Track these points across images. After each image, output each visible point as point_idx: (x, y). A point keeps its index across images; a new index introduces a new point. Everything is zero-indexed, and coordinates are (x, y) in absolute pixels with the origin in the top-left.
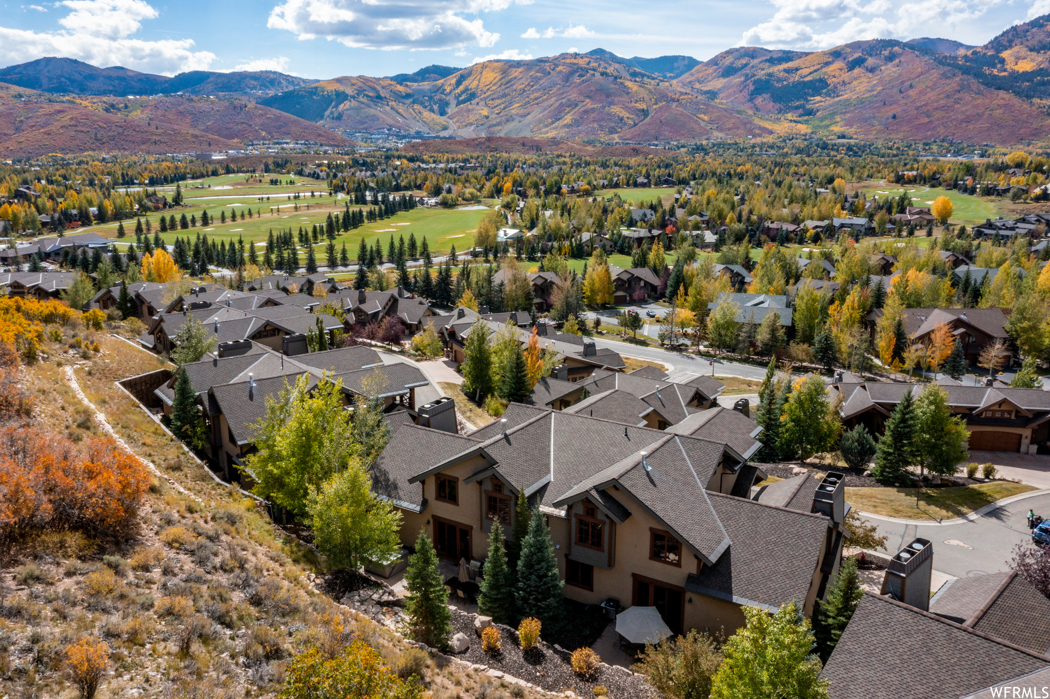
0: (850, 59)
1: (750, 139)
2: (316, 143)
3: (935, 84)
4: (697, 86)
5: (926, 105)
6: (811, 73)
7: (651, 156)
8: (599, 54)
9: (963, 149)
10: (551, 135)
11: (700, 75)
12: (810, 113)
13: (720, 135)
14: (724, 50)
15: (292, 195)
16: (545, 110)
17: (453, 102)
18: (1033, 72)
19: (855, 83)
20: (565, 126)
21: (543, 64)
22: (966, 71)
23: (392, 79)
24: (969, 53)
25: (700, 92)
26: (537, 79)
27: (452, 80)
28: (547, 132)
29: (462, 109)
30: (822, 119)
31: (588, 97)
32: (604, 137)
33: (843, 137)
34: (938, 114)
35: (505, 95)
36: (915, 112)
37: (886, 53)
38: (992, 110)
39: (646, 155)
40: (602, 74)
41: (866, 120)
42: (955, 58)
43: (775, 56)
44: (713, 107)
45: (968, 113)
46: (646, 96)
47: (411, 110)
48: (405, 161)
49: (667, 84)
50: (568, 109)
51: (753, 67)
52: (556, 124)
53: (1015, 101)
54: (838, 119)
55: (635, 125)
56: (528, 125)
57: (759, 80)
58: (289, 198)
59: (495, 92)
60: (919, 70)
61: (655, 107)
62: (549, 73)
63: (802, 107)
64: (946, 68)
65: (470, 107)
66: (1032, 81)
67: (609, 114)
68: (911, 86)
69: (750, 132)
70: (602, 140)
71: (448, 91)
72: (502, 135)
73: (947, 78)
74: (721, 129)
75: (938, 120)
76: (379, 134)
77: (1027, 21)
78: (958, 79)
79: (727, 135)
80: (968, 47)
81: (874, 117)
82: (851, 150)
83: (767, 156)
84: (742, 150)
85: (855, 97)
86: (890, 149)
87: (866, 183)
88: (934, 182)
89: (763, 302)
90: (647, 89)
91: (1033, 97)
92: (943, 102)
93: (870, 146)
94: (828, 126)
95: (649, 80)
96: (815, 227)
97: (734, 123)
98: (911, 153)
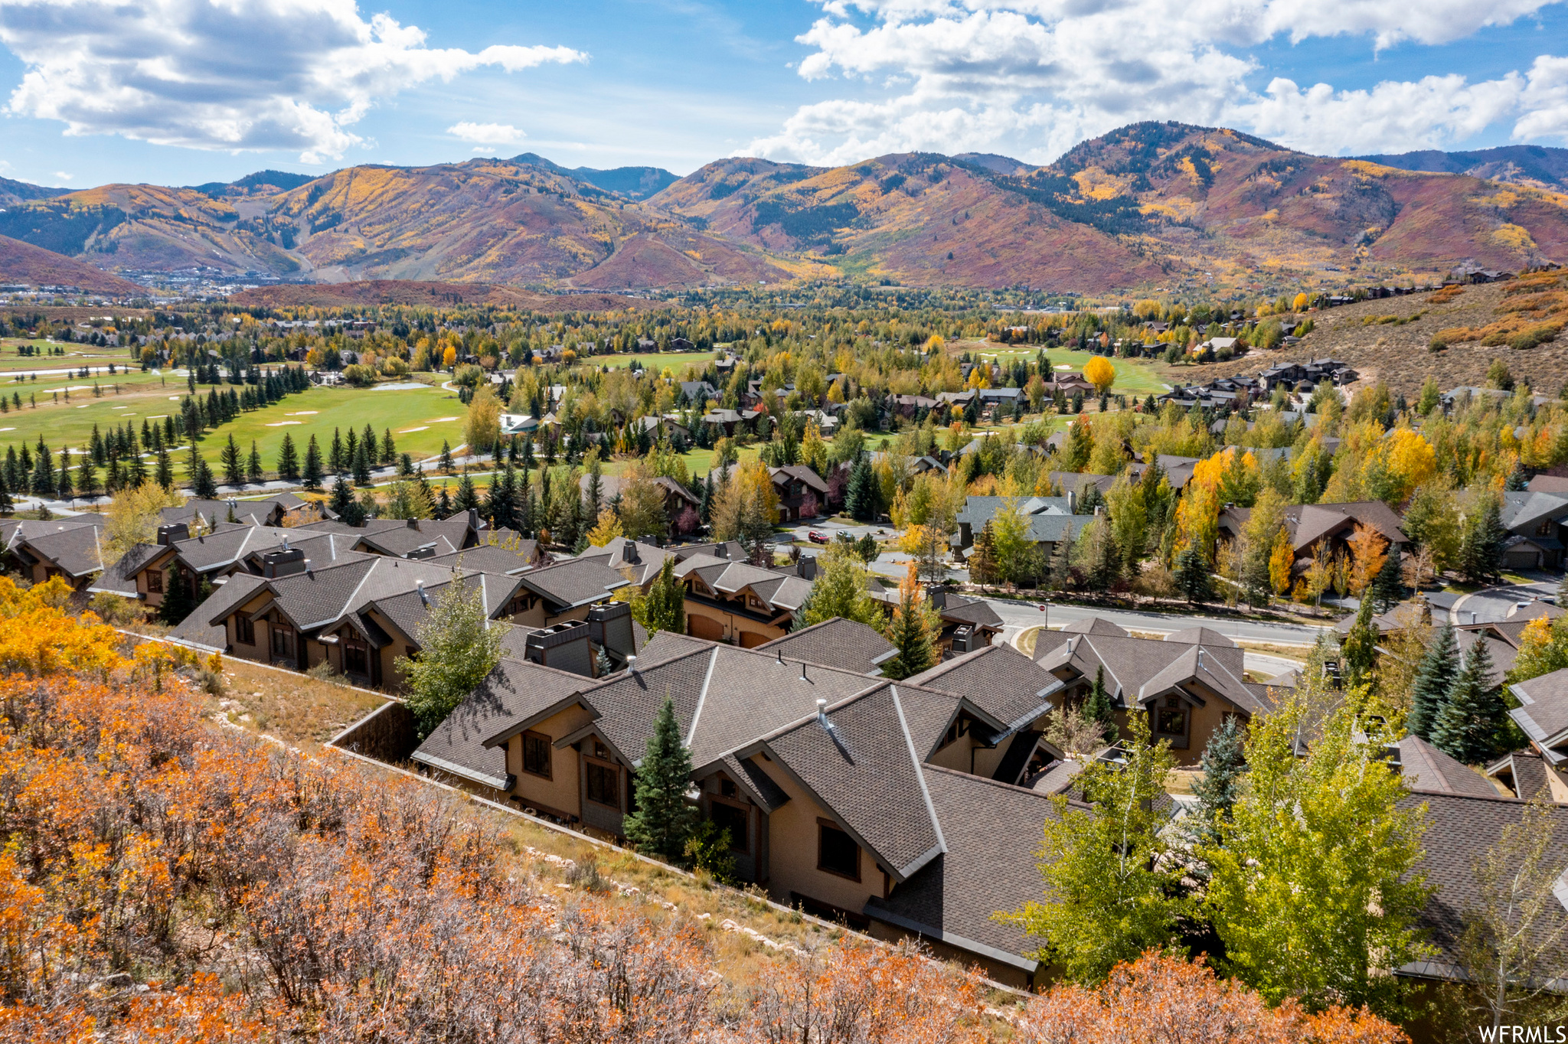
0: (884, 178)
1: (764, 286)
2: (76, 291)
3: (997, 214)
4: (677, 210)
5: (989, 241)
6: (833, 196)
7: (632, 309)
8: (529, 160)
9: (1043, 299)
10: (470, 278)
11: (681, 195)
12: (838, 250)
13: (720, 279)
14: (711, 161)
15: (76, 371)
16: (456, 241)
17: (306, 229)
18: (1114, 200)
19: (892, 210)
20: (489, 265)
21: (447, 173)
22: (1034, 197)
23: (200, 189)
24: (1034, 174)
25: (680, 217)
26: (441, 195)
27: (302, 193)
28: (461, 275)
29: (321, 239)
30: (856, 259)
31: (523, 223)
32: (550, 283)
33: (888, 283)
34: (1006, 253)
35: (389, 219)
36: (977, 250)
37: (930, 171)
38: (1073, 249)
39: (625, 307)
40: (540, 190)
41: (914, 260)
42: (1018, 180)
43: (783, 171)
44: (706, 240)
45: (1044, 252)
46: (608, 223)
47: (236, 239)
48: (248, 317)
49: (634, 206)
50: (492, 241)
51: (754, 185)
52: (475, 263)
53: (1100, 237)
54: (877, 260)
55: (596, 265)
56: (431, 264)
57: (764, 204)
58: (71, 375)
59: (373, 213)
60: (975, 195)
61: (622, 239)
62: (458, 187)
63: (827, 241)
64: (1009, 193)
65: (335, 236)
66: (1115, 212)
67: (555, 249)
68: (967, 216)
69: (762, 275)
70: (548, 286)
71: (295, 210)
72: (391, 278)
73: (1013, 206)
74: (719, 271)
75: (1007, 260)
76: (183, 276)
77: (1100, 135)
78: (1025, 207)
79: (730, 279)
80: (1031, 168)
81: (924, 257)
82: (904, 301)
83: (796, 308)
84: (757, 301)
85: (895, 229)
86: (953, 299)
87: (961, 343)
88: (1051, 340)
89: (1044, 509)
90: (608, 213)
91: (1118, 232)
92: (1010, 238)
93: (926, 295)
94: (865, 268)
95: (608, 201)
96: (957, 402)
97: (738, 263)
98: (982, 304)
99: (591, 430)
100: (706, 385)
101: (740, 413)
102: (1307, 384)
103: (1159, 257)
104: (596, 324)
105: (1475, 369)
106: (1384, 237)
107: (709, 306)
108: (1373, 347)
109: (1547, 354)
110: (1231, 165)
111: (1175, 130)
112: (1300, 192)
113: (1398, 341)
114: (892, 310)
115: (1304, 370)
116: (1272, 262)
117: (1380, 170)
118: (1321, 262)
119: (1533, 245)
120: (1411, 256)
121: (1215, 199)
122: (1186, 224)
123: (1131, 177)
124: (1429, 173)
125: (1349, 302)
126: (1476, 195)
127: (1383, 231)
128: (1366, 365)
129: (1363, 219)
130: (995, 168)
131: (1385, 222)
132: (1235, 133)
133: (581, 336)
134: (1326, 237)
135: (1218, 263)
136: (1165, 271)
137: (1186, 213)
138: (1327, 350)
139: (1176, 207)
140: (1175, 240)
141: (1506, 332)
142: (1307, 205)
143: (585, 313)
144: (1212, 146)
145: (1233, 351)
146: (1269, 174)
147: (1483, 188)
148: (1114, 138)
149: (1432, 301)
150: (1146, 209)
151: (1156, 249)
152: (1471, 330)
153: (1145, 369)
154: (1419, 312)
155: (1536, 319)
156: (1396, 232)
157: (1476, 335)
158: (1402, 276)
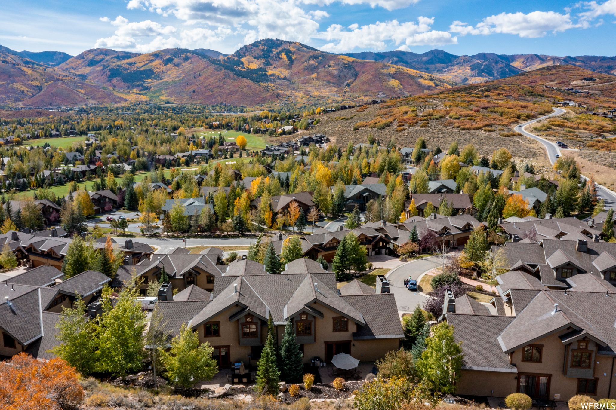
0: (165, 59)
1: (114, 104)
3: (212, 74)
4: (72, 71)
5: (209, 85)
6: (143, 66)
7: (51, 116)
9: (231, 108)
11: (73, 64)
12: (147, 89)
13: (94, 102)
14: (87, 50)
18: (257, 69)
19: (169, 72)
22: (226, 68)
24: (226, 58)
25: (74, 74)
30: (155, 92)
32: (11, 104)
33: (168, 103)
34: (216, 90)
36: (204, 89)
37: (184, 56)
38: (242, 88)
39: (48, 116)
41: (179, 93)
42: (219, 60)
43: (120, 55)
44: (86, 85)
45: (231, 90)
46: (38, 77)
49: (51, 69)
51: (107, 61)
53: (252, 84)
54: (164, 93)
55: (33, 96)
57: (112, 69)
60: (203, 66)
61: (46, 84)
63: (142, 85)
64: (216, 66)
66: (258, 74)
67: (13, 89)
68: (200, 75)
69: (113, 100)
70: (10, 106)
73: (218, 71)
74: (93, 98)
75: (217, 93)
77: (251, 43)
78: (223, 72)
79: (98, 102)
80: (225, 55)
81: (183, 92)
82: (175, 110)
83: (128, 114)
84: (111, 111)
85: (170, 80)
86: (195, 109)
87: (193, 129)
88: (228, 127)
89: (193, 203)
90: (38, 72)
91: (259, 82)
92: (217, 84)
93: (184, 108)
94: (159, 96)
95: (38, 67)
96: (183, 156)
97: (102, 95)
98: (207, 111)
99: (19, 178)
100: (77, 154)
101: (88, 166)
102: (313, 144)
103: (275, 91)
104: (33, 124)
105: (365, 137)
106: (354, 84)
107: (88, 114)
108: (337, 129)
109: (387, 131)
110: (300, 56)
111: (278, 42)
112: (324, 67)
113: (345, 126)
114: (169, 115)
115: (313, 138)
116: (316, 93)
117: (351, 59)
118: (332, 93)
119: (401, 87)
120: (363, 91)
121: (295, 69)
122: (284, 78)
123: (263, 60)
124: (368, 61)
125: (334, 111)
126: (383, 69)
127: (353, 82)
128: (333, 136)
129: (346, 77)
130: (210, 55)
131: (354, 79)
132: (300, 44)
133: (24, 131)
134: (334, 84)
135: (297, 94)
136: (277, 97)
137: (284, 75)
138: (322, 130)
139: (280, 72)
140: (280, 85)
141: (376, 123)
142: (327, 72)
143: (27, 119)
144: (292, 49)
145: (292, 131)
146: (313, 60)
147: (385, 67)
148: (256, 44)
149: (358, 111)
150: (269, 73)
151: (274, 88)
152: (367, 122)
153: (261, 138)
154: (353, 115)
155: (386, 118)
156: (357, 82)
157: (367, 124)
158: (360, 98)
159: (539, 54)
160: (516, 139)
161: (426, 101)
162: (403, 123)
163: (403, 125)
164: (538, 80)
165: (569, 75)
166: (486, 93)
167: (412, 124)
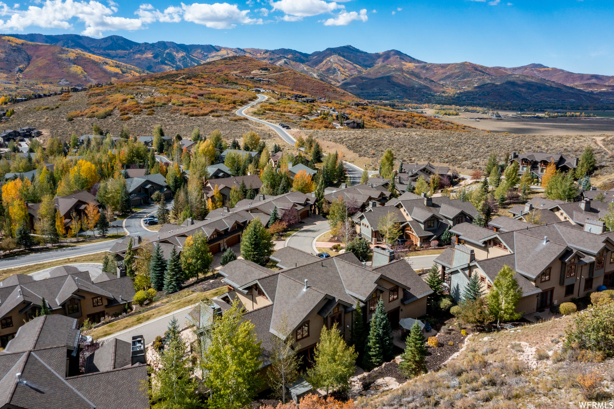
102: (22, 138)
105: (87, 127)
106: (27, 70)
108: (44, 120)
109: (111, 120)
113: (54, 117)
115: (18, 132)
117: (20, 41)
119: (85, 73)
120: (40, 77)
124: (40, 44)
125: (25, 100)
126: (61, 53)
127: (26, 67)
128: (43, 128)
129: (17, 62)
131: (26, 63)
138: (24, 123)
141: (94, 112)
147: (62, 51)
149: (61, 100)
152: (81, 112)
154: (57, 104)
155: (103, 107)
156: (32, 67)
157: (83, 114)
158: (38, 86)
159: (214, 45)
160: (244, 123)
161: (138, 89)
162: (126, 112)
163: (127, 114)
164: (224, 69)
165: (249, 65)
166: (188, 81)
167: (136, 112)
